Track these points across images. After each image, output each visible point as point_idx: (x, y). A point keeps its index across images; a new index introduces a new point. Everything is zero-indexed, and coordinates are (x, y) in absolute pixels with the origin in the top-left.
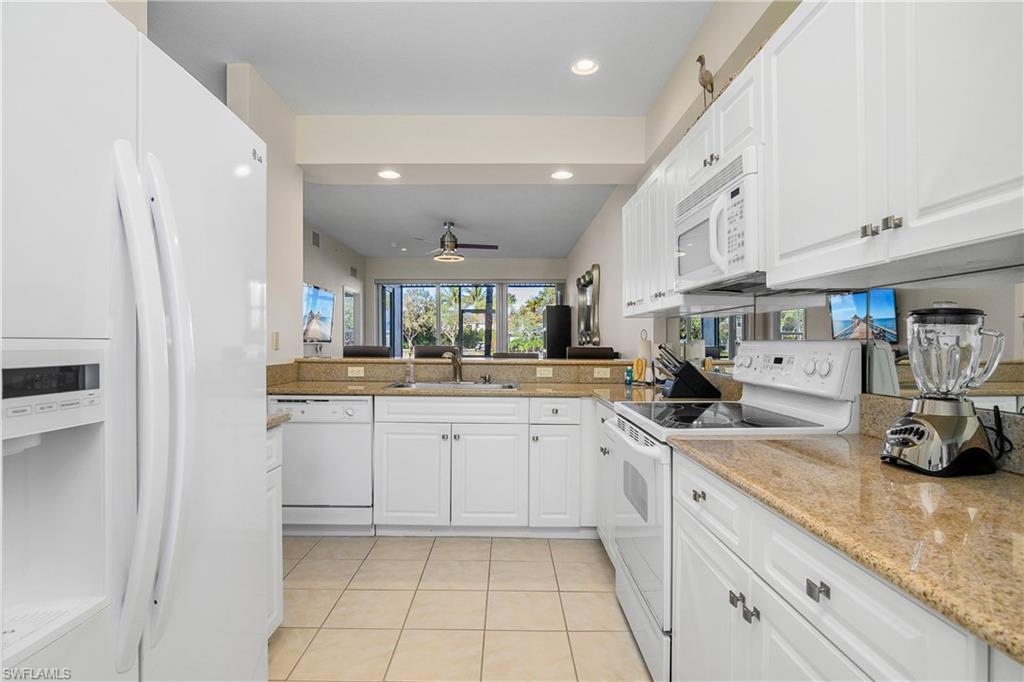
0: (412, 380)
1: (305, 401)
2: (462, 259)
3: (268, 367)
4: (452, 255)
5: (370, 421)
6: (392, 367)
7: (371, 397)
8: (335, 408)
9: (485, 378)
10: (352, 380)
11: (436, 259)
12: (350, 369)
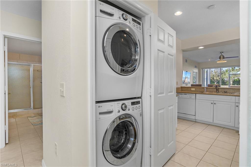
0: (206, 91)
1: (182, 94)
2: (226, 61)
3: (177, 88)
4: (223, 61)
5: (195, 98)
6: (201, 89)
7: (195, 94)
8: (188, 96)
9: (225, 92)
10: (192, 91)
11: (218, 62)
12: (192, 89)
